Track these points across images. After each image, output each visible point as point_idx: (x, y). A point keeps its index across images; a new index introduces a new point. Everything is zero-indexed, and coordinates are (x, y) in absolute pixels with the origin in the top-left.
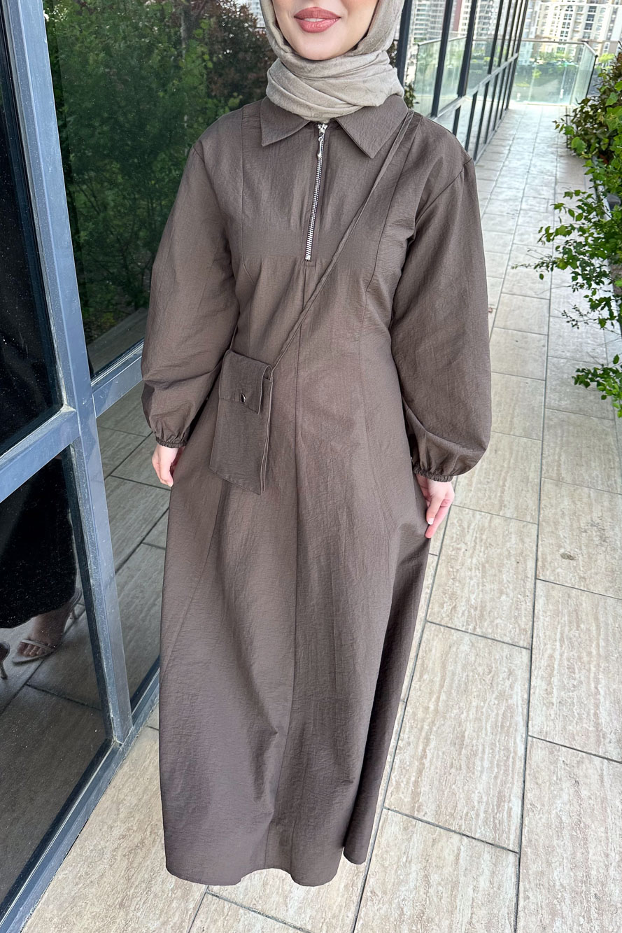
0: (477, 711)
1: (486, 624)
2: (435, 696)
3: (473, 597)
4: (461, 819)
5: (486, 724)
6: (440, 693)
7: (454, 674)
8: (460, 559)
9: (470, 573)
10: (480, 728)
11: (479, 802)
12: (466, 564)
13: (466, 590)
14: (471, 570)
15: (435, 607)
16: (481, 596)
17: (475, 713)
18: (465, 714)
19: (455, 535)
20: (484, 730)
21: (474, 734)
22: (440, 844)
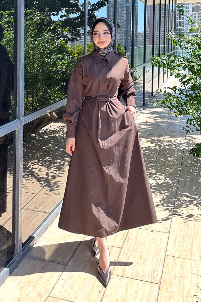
2: (132, 246)
4: (140, 276)
7: (140, 240)
10: (149, 254)
11: (146, 272)
17: (147, 250)
18: (143, 250)
21: (146, 255)
22: (132, 283)
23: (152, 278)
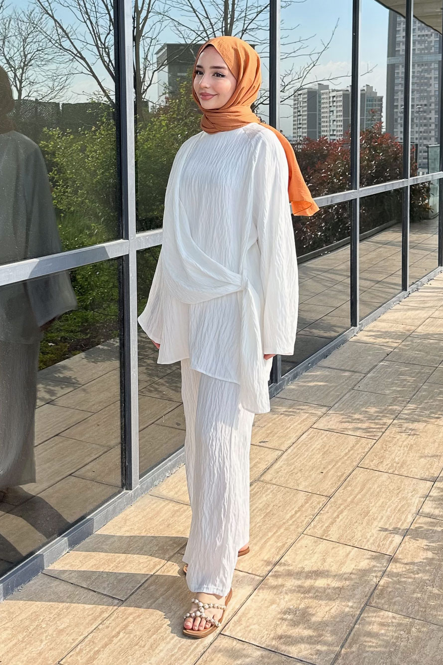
0: (382, 504)
1: (403, 470)
2: (353, 496)
3: (397, 459)
4: (356, 541)
5: (388, 508)
6: (357, 495)
7: (370, 488)
8: (394, 442)
9: (399, 448)
10: (383, 510)
11: (371, 537)
12: (398, 444)
13: (393, 456)
14: (400, 447)
15: (367, 462)
16: (404, 458)
17: (381, 504)
18: (373, 504)
19: (394, 432)
20: (385, 511)
21: (378, 512)
22: (337, 549)
23: (379, 546)
